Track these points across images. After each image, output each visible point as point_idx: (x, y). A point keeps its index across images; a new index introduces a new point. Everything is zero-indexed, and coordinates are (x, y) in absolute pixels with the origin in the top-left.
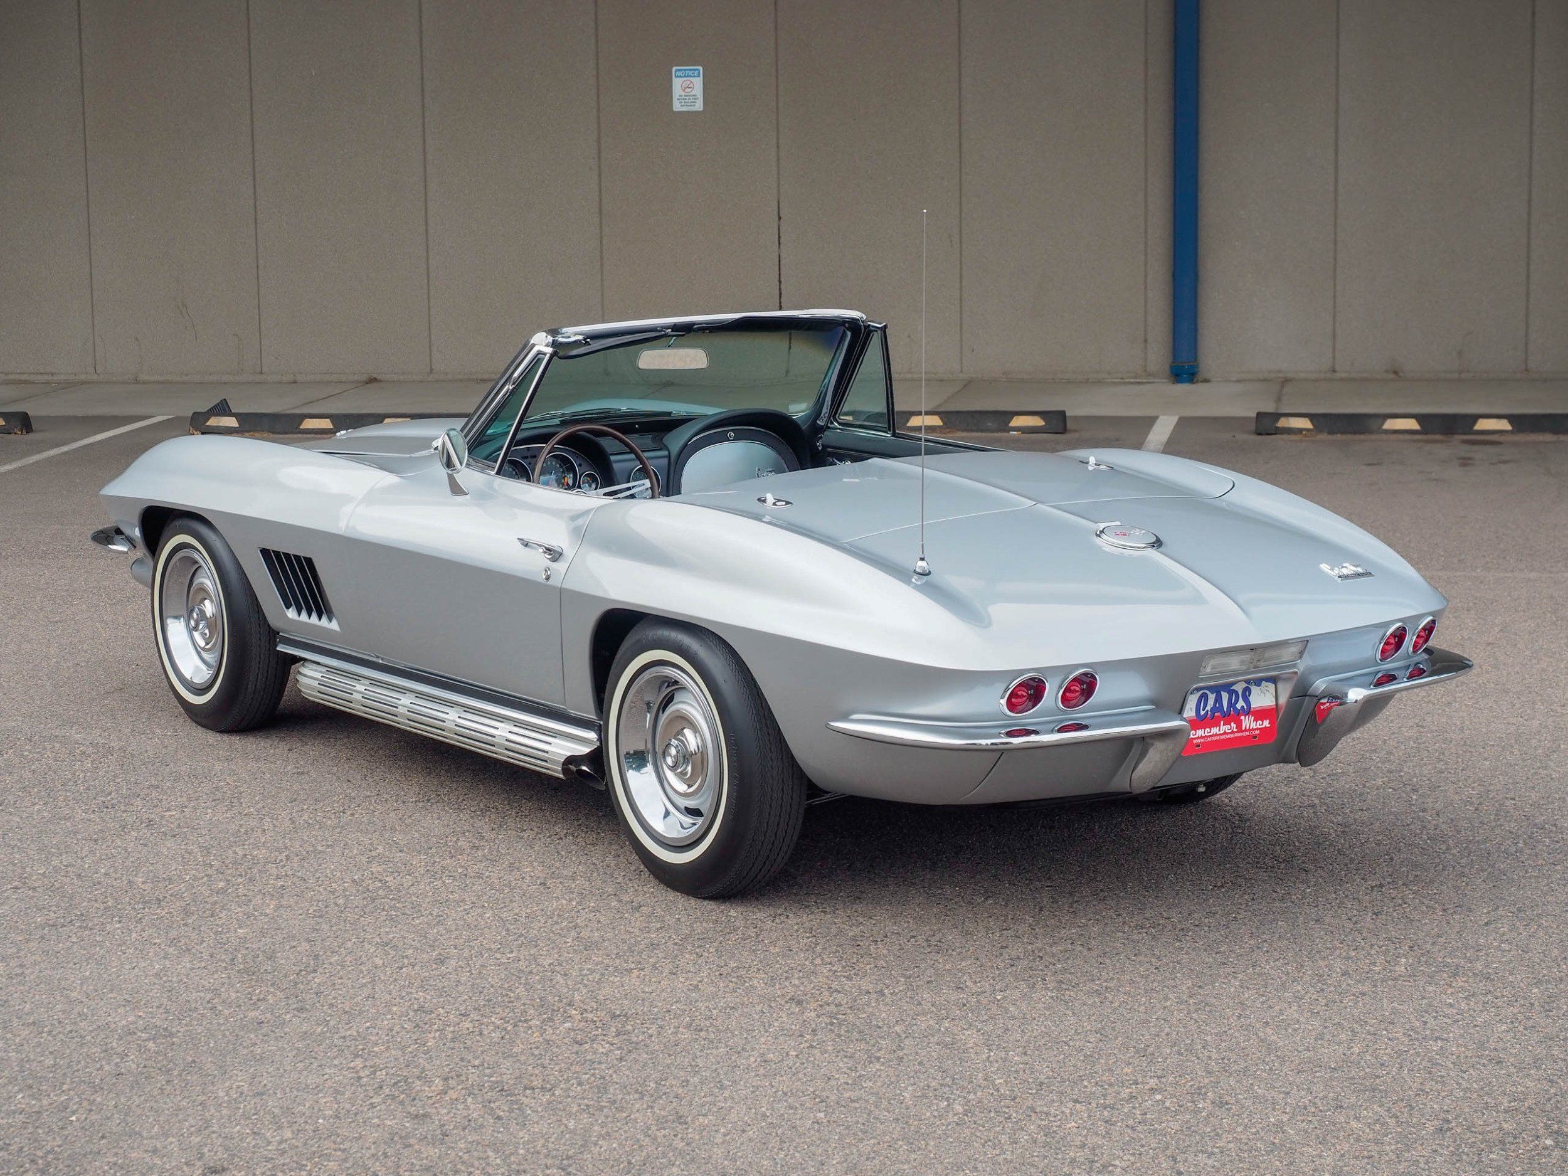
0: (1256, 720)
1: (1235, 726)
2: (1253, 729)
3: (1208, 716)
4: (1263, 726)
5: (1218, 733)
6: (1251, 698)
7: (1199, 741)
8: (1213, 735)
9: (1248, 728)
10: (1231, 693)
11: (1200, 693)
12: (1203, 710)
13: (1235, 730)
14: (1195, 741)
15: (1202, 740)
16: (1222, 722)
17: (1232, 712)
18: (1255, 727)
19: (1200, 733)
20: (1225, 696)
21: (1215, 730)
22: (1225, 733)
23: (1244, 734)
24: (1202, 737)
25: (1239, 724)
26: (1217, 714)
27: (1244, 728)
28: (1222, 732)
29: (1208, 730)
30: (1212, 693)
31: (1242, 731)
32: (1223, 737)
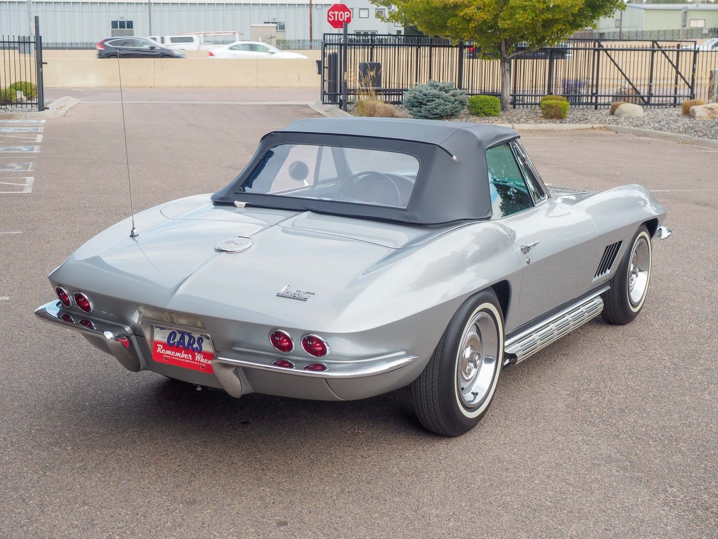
0: (204, 358)
1: (191, 356)
2: (202, 362)
3: (175, 345)
4: (208, 363)
5: (180, 356)
6: (203, 345)
7: (167, 356)
8: (176, 357)
9: (199, 361)
10: (191, 337)
11: (172, 331)
12: (173, 341)
13: (191, 359)
14: (164, 356)
15: (169, 357)
16: (183, 352)
17: (190, 348)
18: (203, 362)
19: (168, 352)
20: (187, 338)
21: (178, 354)
22: (184, 358)
23: (196, 363)
24: (169, 355)
25: (194, 357)
26: (180, 346)
27: (196, 360)
28: (182, 357)
29: (173, 352)
30: (179, 334)
31: (195, 361)
32: (183, 360)
